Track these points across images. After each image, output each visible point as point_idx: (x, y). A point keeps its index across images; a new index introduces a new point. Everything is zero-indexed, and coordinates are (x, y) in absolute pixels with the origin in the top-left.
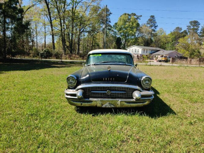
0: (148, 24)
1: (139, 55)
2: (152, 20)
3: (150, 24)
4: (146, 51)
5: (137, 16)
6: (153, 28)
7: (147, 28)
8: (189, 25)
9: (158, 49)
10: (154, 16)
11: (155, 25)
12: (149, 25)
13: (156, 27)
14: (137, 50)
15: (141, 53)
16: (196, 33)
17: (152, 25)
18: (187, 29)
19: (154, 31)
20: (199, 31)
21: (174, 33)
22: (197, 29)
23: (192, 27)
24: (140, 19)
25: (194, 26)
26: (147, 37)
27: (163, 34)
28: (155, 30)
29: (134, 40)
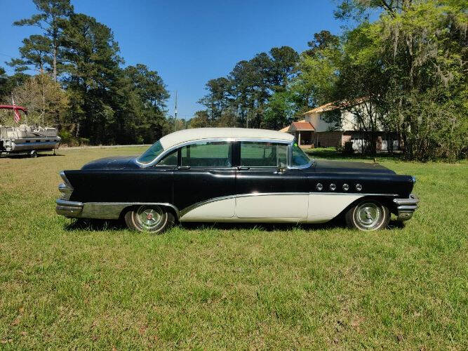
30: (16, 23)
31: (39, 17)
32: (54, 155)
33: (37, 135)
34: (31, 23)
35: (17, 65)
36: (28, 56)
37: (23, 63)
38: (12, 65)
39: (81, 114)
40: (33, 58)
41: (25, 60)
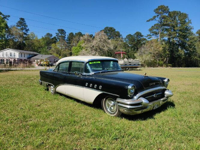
0: (18, 26)
1: (16, 59)
2: (22, 23)
3: (21, 27)
4: (23, 55)
5: (3, 15)
6: (24, 31)
7: (17, 30)
8: (58, 32)
9: (35, 53)
10: (24, 19)
11: (26, 28)
12: (19, 28)
13: (27, 30)
14: (13, 54)
15: (18, 57)
16: (64, 40)
17: (23, 28)
18: (57, 36)
19: (25, 34)
20: (66, 39)
21: (46, 38)
22: (64, 37)
23: (60, 35)
24: (8, 19)
25: (61, 33)
26: (18, 40)
27: (34, 38)
28: (27, 33)
29: (3, 42)
30: (148, 21)
31: (155, 17)
32: (140, 70)
33: (130, 62)
34: (152, 20)
35: (149, 37)
36: (153, 32)
37: (151, 35)
38: (147, 37)
39: (168, 54)
40: (154, 33)
41: (151, 34)
